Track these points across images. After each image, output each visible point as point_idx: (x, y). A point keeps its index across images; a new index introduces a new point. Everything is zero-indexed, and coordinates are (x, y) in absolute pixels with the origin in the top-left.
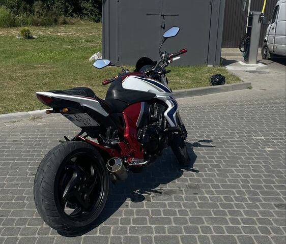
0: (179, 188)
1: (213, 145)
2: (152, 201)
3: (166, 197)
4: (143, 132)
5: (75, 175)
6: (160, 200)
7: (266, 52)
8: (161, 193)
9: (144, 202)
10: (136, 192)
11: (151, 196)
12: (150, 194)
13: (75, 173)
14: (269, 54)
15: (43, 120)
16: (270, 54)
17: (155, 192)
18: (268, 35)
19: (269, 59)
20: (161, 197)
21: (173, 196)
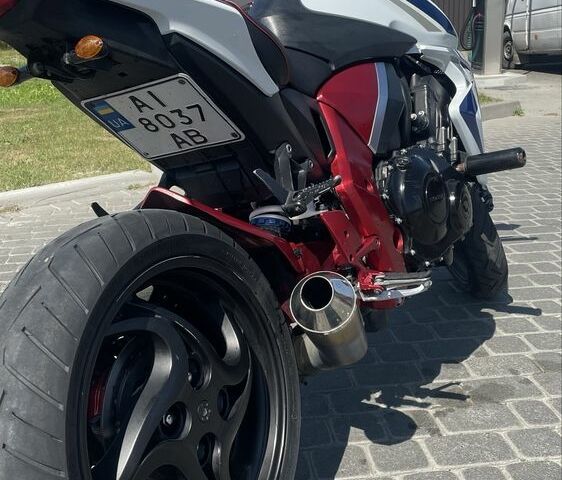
0: (513, 371)
1: (527, 236)
2: (446, 432)
3: (490, 412)
4: (394, 173)
5: (164, 365)
6: (476, 427)
7: (510, 53)
8: (461, 397)
9: (419, 438)
10: (372, 402)
11: (431, 411)
12: (426, 405)
13: (164, 352)
14: (516, 56)
15: (23, 214)
16: (520, 55)
17: (438, 393)
18: (512, 15)
19: (517, 67)
20: (471, 412)
21: (509, 403)
